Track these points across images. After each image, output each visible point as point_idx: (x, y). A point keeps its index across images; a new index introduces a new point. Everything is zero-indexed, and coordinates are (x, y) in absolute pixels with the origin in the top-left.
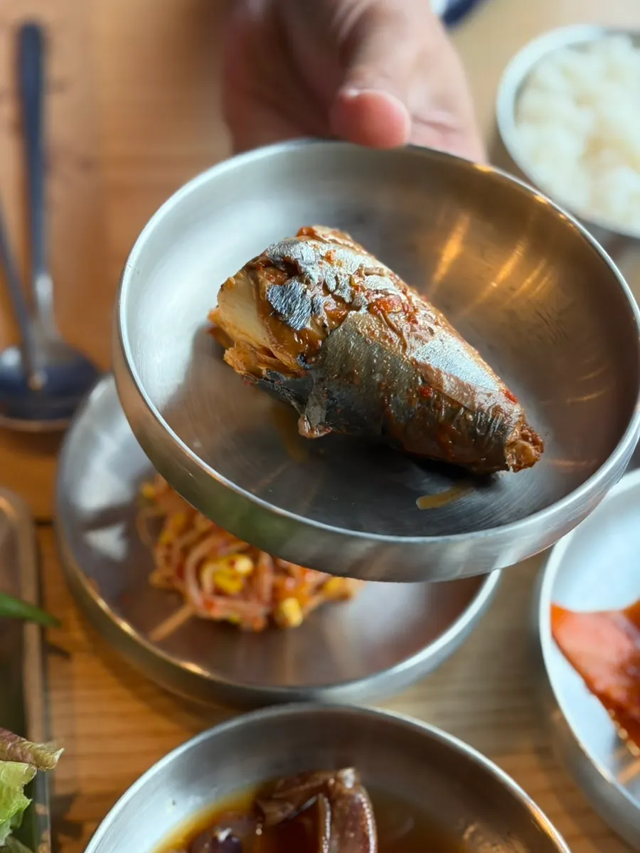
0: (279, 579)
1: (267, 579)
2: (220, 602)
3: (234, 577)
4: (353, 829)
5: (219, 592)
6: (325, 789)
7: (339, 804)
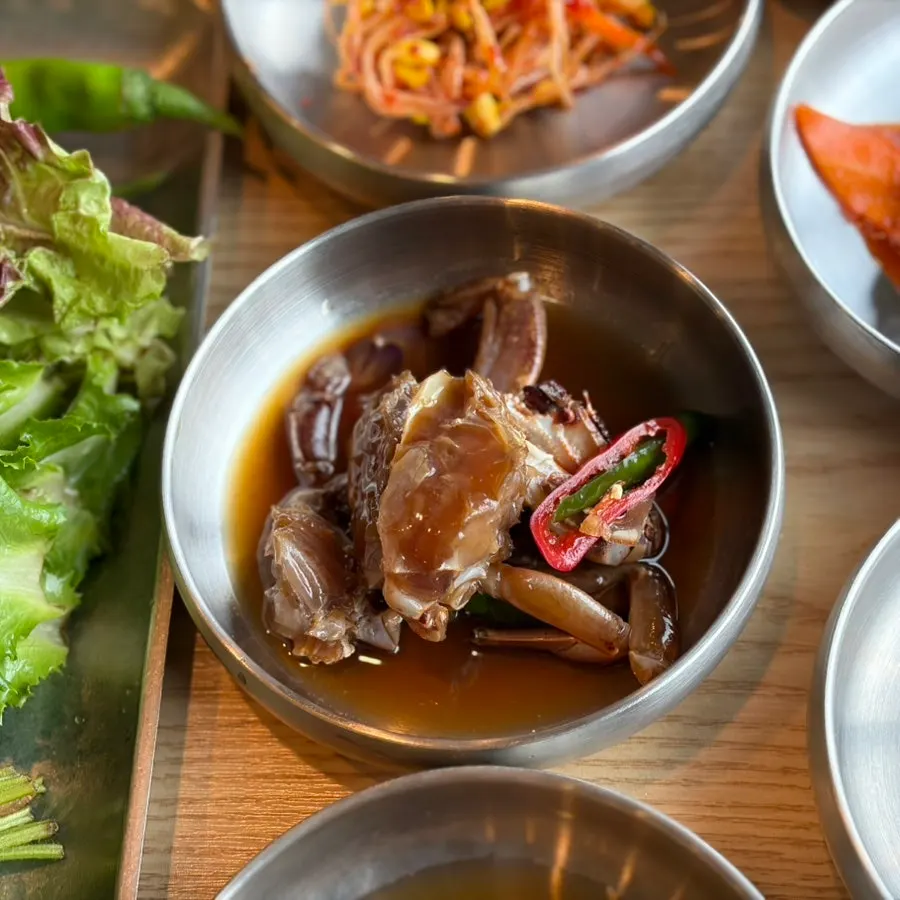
0: (470, 73)
1: (457, 72)
2: (403, 97)
3: (418, 67)
4: (518, 333)
5: (403, 86)
6: (494, 294)
7: (507, 308)
